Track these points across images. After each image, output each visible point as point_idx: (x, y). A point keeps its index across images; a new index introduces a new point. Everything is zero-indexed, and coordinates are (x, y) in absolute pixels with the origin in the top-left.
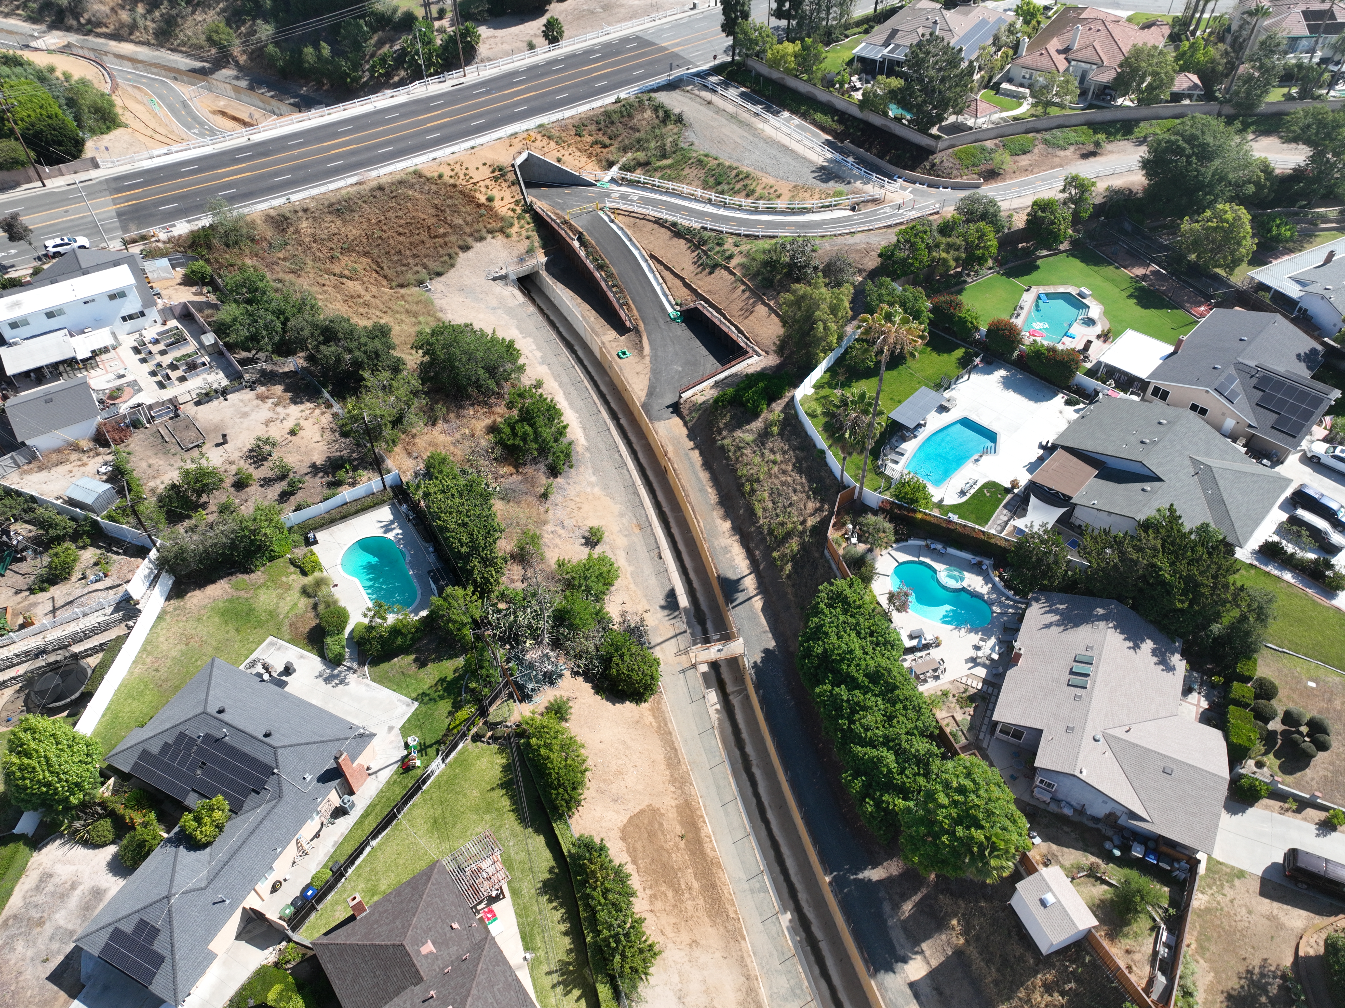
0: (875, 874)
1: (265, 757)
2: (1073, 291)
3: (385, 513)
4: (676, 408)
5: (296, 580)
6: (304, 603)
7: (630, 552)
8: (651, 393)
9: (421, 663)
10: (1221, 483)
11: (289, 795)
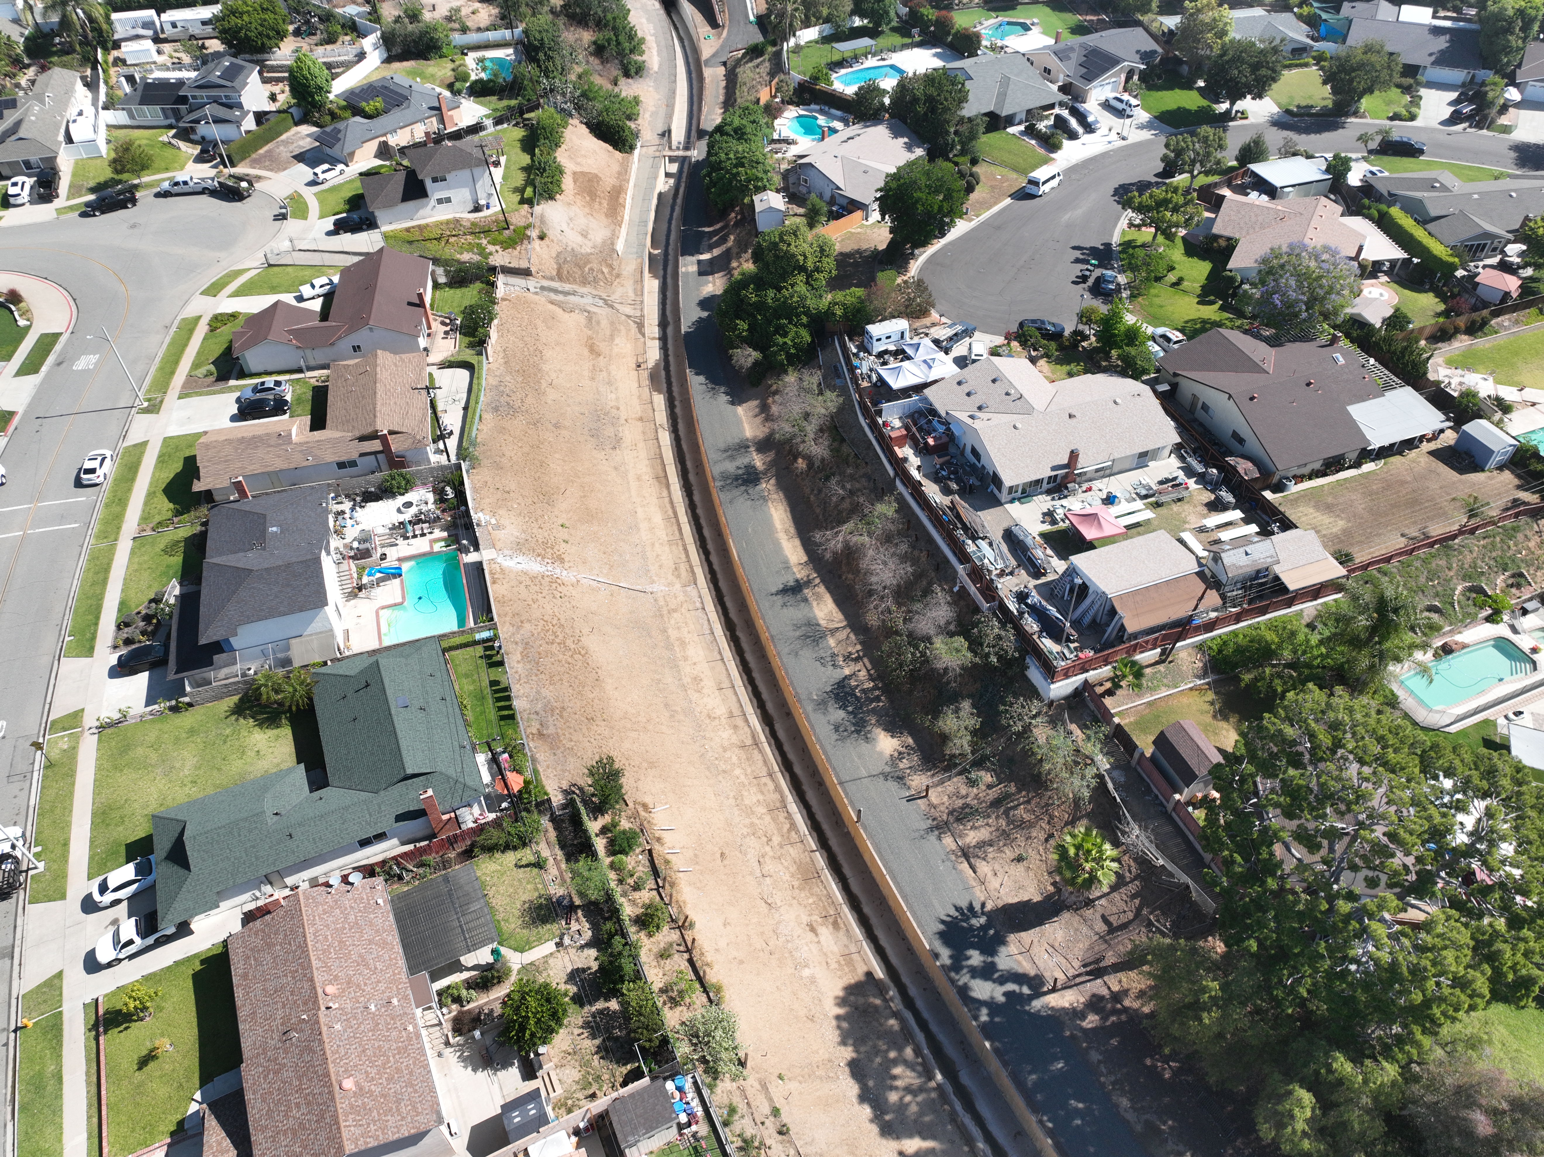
0: (707, 229)
1: (406, 93)
2: (1028, 22)
3: (510, 51)
4: (724, 64)
5: (451, 65)
6: (451, 73)
7: (653, 114)
8: (714, 55)
9: (500, 99)
10: (1011, 87)
11: (412, 108)
